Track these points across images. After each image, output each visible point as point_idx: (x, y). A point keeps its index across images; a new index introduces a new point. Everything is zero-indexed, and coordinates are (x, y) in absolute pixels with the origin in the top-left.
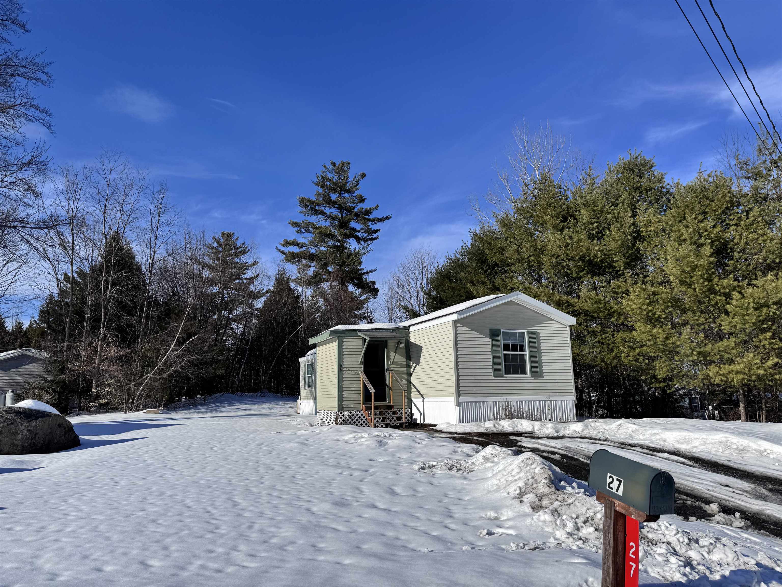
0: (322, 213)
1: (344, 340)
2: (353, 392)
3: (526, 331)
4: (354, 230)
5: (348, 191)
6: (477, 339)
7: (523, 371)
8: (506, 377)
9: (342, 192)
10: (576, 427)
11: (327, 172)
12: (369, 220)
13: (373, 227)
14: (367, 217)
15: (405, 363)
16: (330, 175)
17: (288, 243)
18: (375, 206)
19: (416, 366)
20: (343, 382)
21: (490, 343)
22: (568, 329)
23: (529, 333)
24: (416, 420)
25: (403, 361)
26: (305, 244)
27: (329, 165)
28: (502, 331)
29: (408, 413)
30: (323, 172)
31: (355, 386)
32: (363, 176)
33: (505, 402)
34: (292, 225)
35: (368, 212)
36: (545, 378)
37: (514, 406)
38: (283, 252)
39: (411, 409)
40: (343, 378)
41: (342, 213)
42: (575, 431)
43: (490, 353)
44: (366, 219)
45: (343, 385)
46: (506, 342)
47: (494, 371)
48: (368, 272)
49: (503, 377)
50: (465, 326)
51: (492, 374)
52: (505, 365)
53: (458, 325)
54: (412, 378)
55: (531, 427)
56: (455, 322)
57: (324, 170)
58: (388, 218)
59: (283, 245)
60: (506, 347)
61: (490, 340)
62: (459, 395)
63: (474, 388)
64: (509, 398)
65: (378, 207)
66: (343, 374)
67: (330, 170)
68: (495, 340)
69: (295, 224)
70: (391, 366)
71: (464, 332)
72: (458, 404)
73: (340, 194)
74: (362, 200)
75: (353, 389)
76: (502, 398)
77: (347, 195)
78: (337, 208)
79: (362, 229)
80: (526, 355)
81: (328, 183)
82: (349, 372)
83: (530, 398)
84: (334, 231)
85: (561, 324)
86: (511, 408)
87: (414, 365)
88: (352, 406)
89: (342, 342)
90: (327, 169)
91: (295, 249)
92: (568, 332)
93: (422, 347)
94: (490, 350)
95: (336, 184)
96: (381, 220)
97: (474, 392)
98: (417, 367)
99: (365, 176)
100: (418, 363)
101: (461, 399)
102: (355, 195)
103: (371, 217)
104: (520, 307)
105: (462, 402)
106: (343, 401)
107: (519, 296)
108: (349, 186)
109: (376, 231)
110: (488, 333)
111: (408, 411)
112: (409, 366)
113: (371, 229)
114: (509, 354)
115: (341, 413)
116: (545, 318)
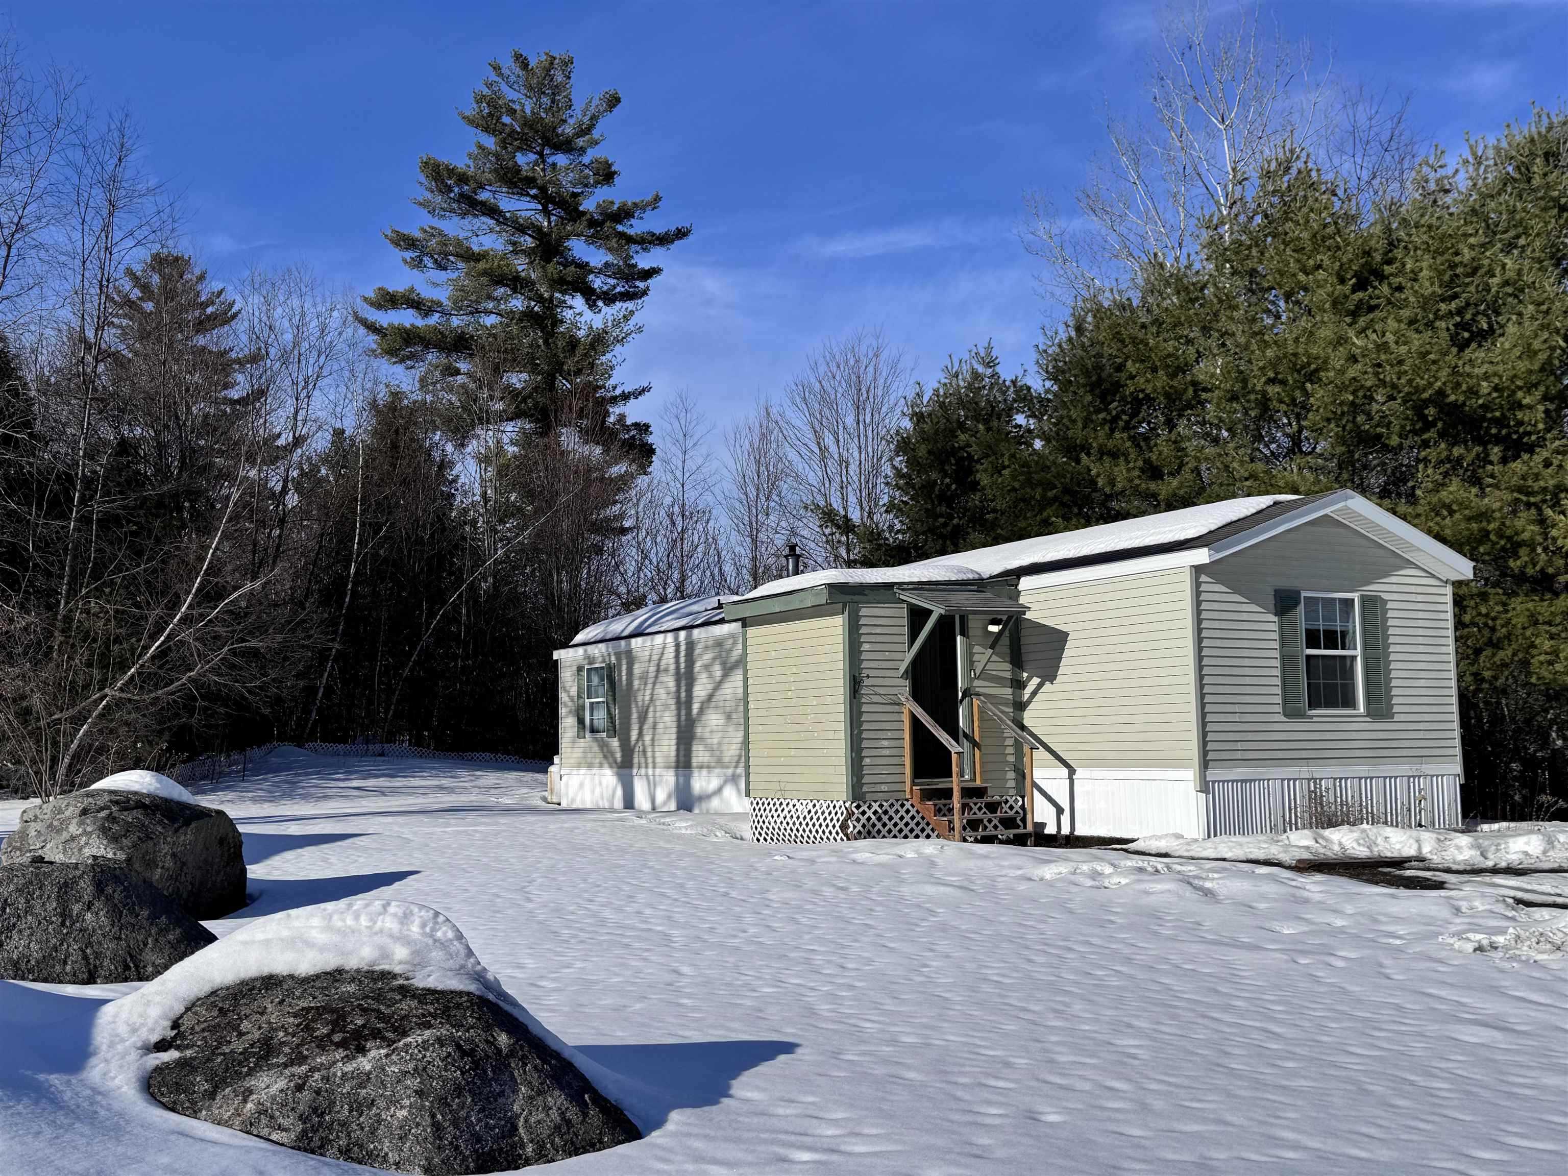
0: (492, 211)
1: (863, 612)
2: (887, 752)
3: (1356, 596)
4: (584, 267)
5: (566, 146)
6: (1245, 617)
7: (1348, 701)
8: (1312, 717)
9: (547, 151)
11: (503, 85)
12: (630, 240)
13: (643, 261)
14: (620, 228)
15: (1008, 675)
16: (509, 94)
17: (389, 300)
18: (649, 198)
19: (1040, 686)
20: (861, 724)
21: (1275, 627)
22: (1449, 590)
23: (1364, 600)
24: (1043, 825)
25: (1004, 669)
26: (439, 304)
27: (509, 65)
28: (1304, 594)
30: (489, 85)
31: (889, 734)
32: (613, 101)
33: (1309, 780)
34: (397, 244)
35: (624, 214)
36: (1397, 718)
37: (1327, 789)
38: (372, 328)
40: (861, 713)
41: (546, 213)
42: (1526, 854)
43: (1277, 654)
44: (622, 235)
45: (861, 732)
46: (1313, 625)
47: (1285, 701)
48: (625, 397)
49: (1303, 716)
50: (1219, 582)
51: (1279, 709)
52: (1309, 684)
53: (1203, 578)
54: (1026, 714)
55: (1415, 846)
56: (1198, 570)
57: (493, 77)
58: (681, 234)
59: (372, 304)
60: (1313, 639)
61: (1276, 619)
62: (1205, 764)
63: (1239, 746)
64: (1318, 772)
65: (657, 199)
66: (860, 704)
67: (513, 78)
68: (1285, 618)
69: (406, 242)
70: (977, 683)
71: (1216, 597)
72: (1205, 787)
73: (541, 154)
74: (607, 175)
75: (885, 743)
76: (1305, 769)
77: (561, 160)
78: (534, 197)
79: (607, 265)
80: (1354, 658)
81: (506, 120)
82: (876, 699)
83: (1362, 770)
84: (520, 265)
85: (1433, 576)
86: (1322, 796)
87: (1035, 681)
88: (884, 788)
89: (858, 618)
90: (500, 75)
91: (407, 318)
92: (1449, 599)
93: (1067, 634)
94: (1276, 645)
95: (530, 124)
96: (663, 240)
97: (1239, 755)
98: (1048, 685)
99: (618, 100)
101: (1211, 775)
102: (586, 160)
103: (636, 227)
104: (1342, 531)
105: (1214, 782)
106: (862, 776)
107: (1350, 503)
108: (568, 130)
109: (652, 272)
110: (1271, 600)
112: (1019, 685)
113: (635, 266)
114: (1317, 656)
115: (858, 807)
116: (1398, 561)
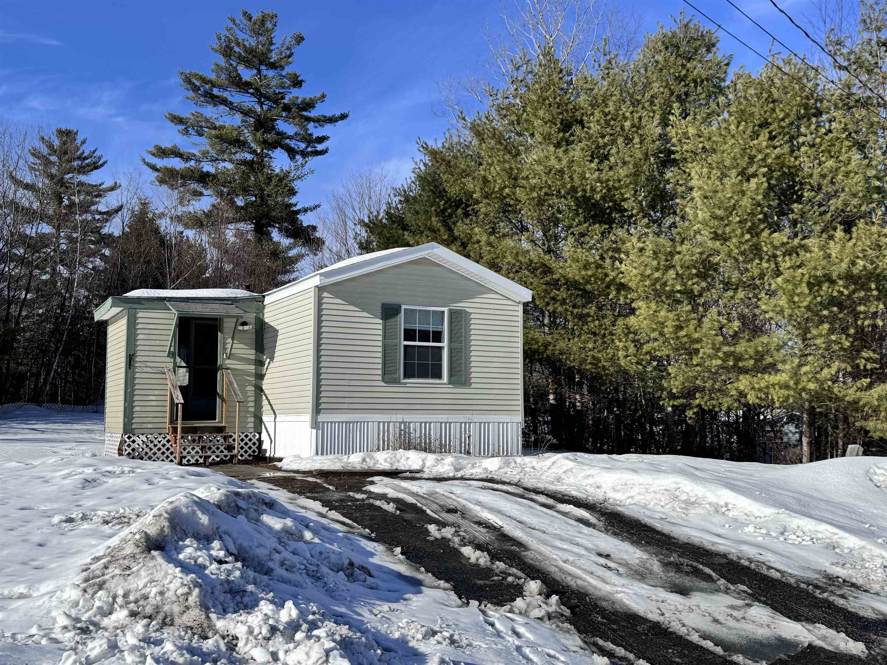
0: (224, 102)
1: (140, 315)
2: (154, 403)
3: (446, 310)
4: (282, 135)
5: (273, 66)
6: (357, 320)
7: (438, 375)
8: (406, 383)
9: (263, 67)
10: (491, 463)
11: (238, 32)
12: (309, 119)
13: (316, 132)
14: (305, 113)
15: (253, 357)
16: (241, 36)
17: (162, 153)
18: (319, 95)
19: (269, 363)
20: (134, 385)
21: (380, 327)
22: (521, 308)
23: (452, 313)
24: (266, 450)
25: (251, 353)
26: (195, 155)
27: (240, 19)
28: (403, 307)
29: (254, 440)
30: (229, 30)
31: (157, 392)
32: (300, 39)
33: (400, 423)
34: (172, 121)
35: (309, 105)
36: (473, 386)
37: (415, 430)
38: (154, 168)
39: (260, 434)
40: (134, 379)
41: (261, 104)
42: (486, 469)
43: (380, 344)
44: (302, 117)
45: (133, 390)
46: (410, 326)
47: (384, 373)
48: (305, 210)
49: (399, 382)
50: (337, 297)
51: (380, 378)
52: (405, 364)
53: (325, 294)
54: (264, 382)
55: (421, 463)
56: (320, 289)
57: (231, 25)
58: (343, 117)
59: (154, 155)
60: (409, 335)
61: (381, 321)
62: (317, 410)
63: (346, 400)
64: (408, 418)
65: (324, 96)
66: (134, 373)
67: (242, 26)
68: (390, 322)
69: (178, 120)
70: (228, 361)
71: (335, 307)
72: (315, 425)
73: (259, 71)
74: (297, 83)
75: (153, 398)
76: (394, 416)
77: (271, 73)
78: (252, 94)
79: (296, 134)
80: (441, 348)
81: (237, 49)
82: (146, 369)
83: (443, 418)
84: (248, 135)
85: (509, 299)
86: (410, 433)
87: (268, 360)
88: (149, 426)
89: (136, 318)
90: (235, 24)
91: (176, 163)
92: (520, 313)
93: (278, 331)
94: (380, 338)
95: (250, 51)
96: (332, 120)
97: (345, 406)
98: (272, 365)
99: (302, 39)
100: (272, 359)
101: (321, 418)
102: (284, 73)
103: (313, 113)
104: (435, 268)
105: (323, 423)
106: (133, 418)
107: (436, 251)
108: (274, 57)
109: (321, 140)
110: (379, 310)
111: (254, 436)
112: (260, 363)
113: (311, 135)
114: (414, 346)
115: (129, 438)
116: (481, 289)
